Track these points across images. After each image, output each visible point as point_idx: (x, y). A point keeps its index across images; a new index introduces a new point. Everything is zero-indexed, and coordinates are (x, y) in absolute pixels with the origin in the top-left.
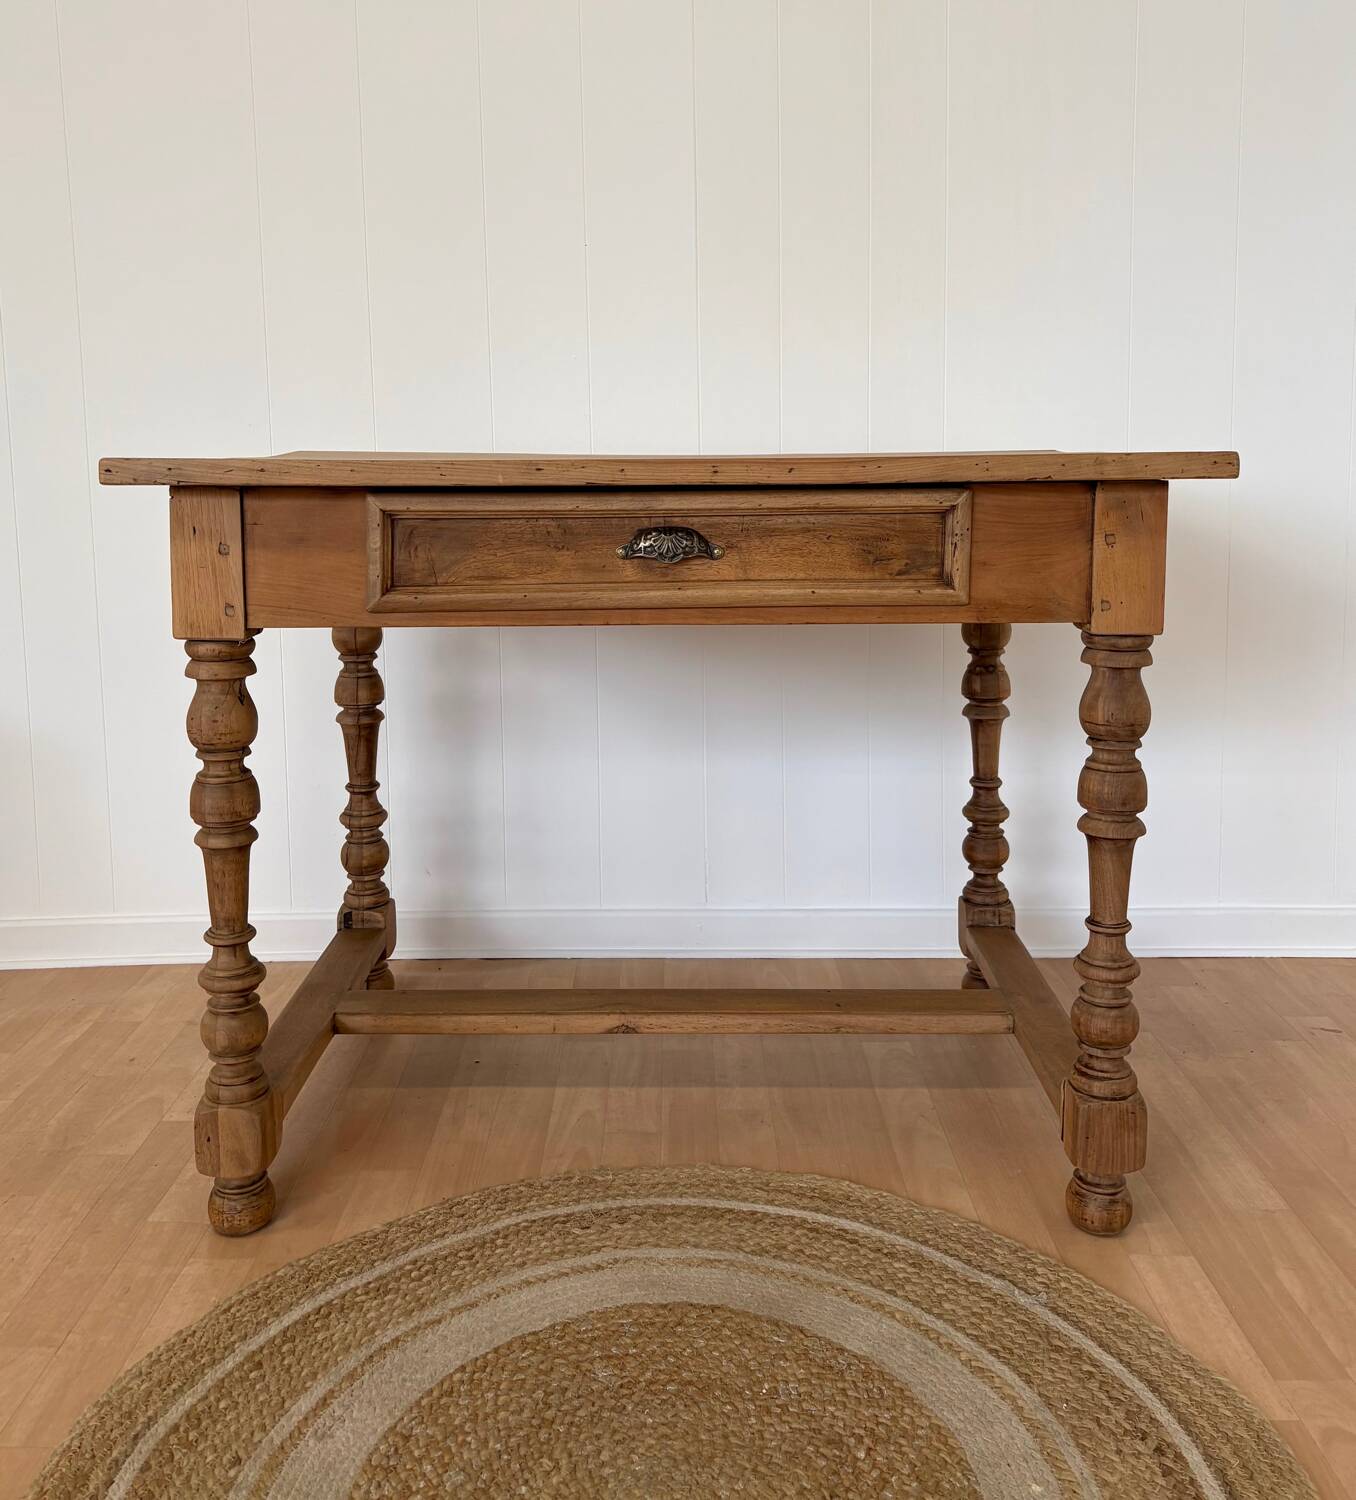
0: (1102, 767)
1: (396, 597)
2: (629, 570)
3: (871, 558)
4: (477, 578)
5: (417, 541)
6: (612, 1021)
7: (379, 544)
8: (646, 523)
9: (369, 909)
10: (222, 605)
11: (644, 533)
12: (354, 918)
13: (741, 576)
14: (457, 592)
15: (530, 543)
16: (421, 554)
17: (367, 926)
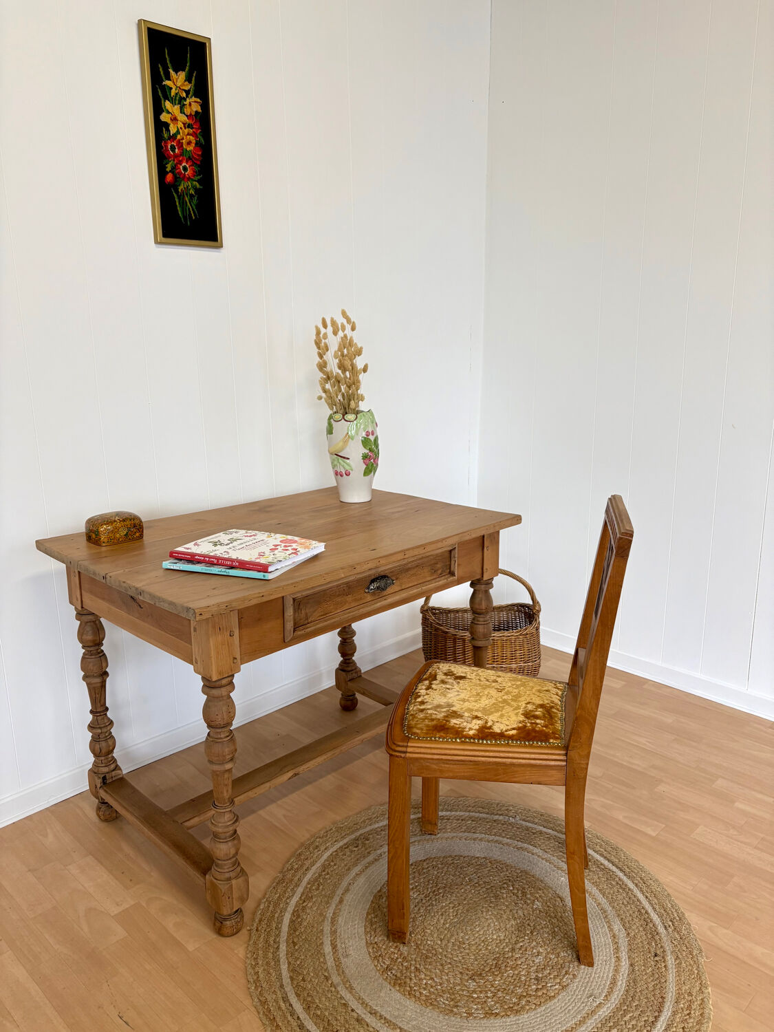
0: (483, 623)
1: (298, 633)
2: (369, 598)
3: (433, 571)
4: (322, 616)
5: (301, 607)
6: (290, 774)
7: (292, 613)
8: (373, 577)
9: (113, 770)
10: (232, 659)
11: (373, 581)
12: (107, 778)
13: (400, 589)
14: (317, 624)
15: (339, 595)
16: (303, 612)
17: (114, 779)
